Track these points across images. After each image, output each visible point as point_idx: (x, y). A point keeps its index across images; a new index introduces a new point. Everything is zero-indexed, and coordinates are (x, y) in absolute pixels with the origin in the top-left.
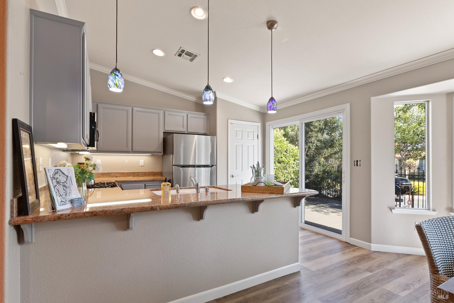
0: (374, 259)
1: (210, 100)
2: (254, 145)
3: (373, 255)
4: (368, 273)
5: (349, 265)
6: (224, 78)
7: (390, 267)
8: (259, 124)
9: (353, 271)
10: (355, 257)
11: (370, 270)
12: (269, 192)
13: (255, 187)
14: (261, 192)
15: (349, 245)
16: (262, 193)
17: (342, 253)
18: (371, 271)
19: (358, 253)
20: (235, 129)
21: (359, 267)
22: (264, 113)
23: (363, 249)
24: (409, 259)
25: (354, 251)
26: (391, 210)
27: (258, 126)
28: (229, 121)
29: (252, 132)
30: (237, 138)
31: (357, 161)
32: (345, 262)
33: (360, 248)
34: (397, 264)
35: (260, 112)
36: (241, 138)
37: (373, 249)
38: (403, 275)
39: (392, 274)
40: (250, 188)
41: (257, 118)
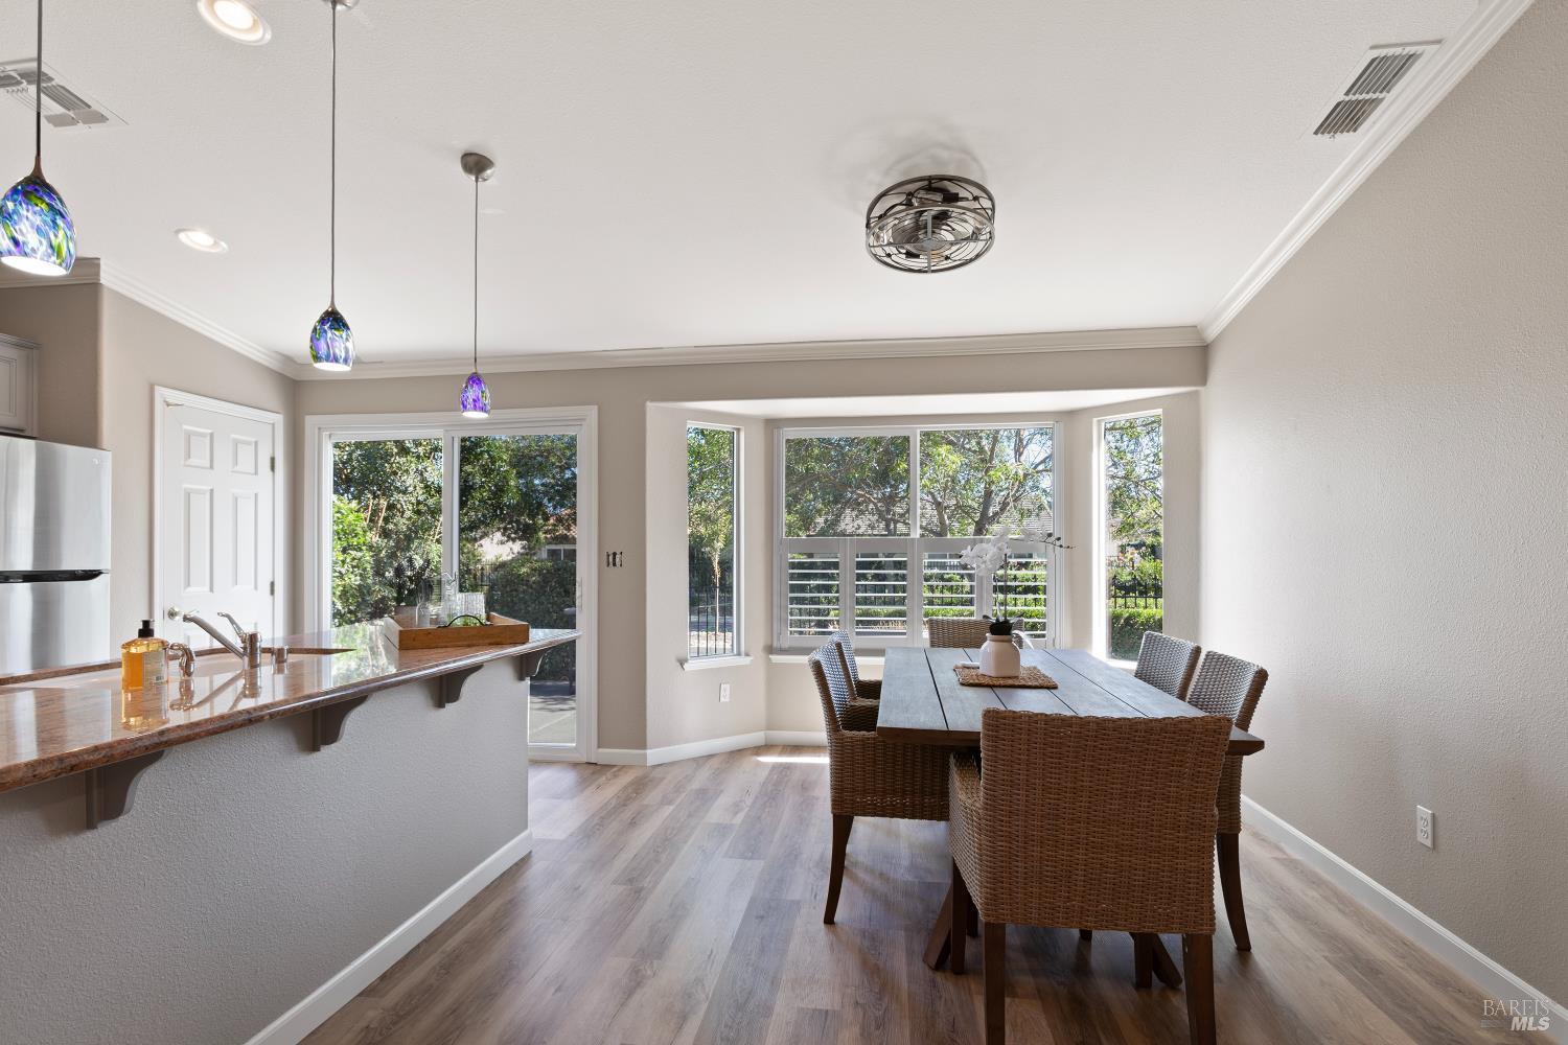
0: (662, 779)
1: (346, 361)
2: (256, 495)
3: (657, 773)
4: (666, 807)
5: (625, 805)
6: (184, 230)
7: (695, 785)
8: (278, 419)
9: (639, 814)
10: (626, 787)
11: (666, 801)
12: (488, 641)
13: (445, 629)
14: (465, 643)
15: (598, 768)
16: (469, 646)
17: (593, 786)
18: (670, 803)
19: (626, 779)
20: (185, 427)
21: (645, 803)
22: (294, 380)
23: (631, 767)
24: (715, 762)
25: (615, 776)
26: (682, 665)
27: (273, 425)
28: (160, 392)
29: (249, 443)
30: (189, 462)
31: (615, 554)
32: (614, 802)
33: (624, 766)
34: (702, 778)
35: (280, 374)
36: (208, 465)
37: (650, 763)
38: (722, 791)
39: (705, 797)
40: (430, 636)
41: (269, 394)
